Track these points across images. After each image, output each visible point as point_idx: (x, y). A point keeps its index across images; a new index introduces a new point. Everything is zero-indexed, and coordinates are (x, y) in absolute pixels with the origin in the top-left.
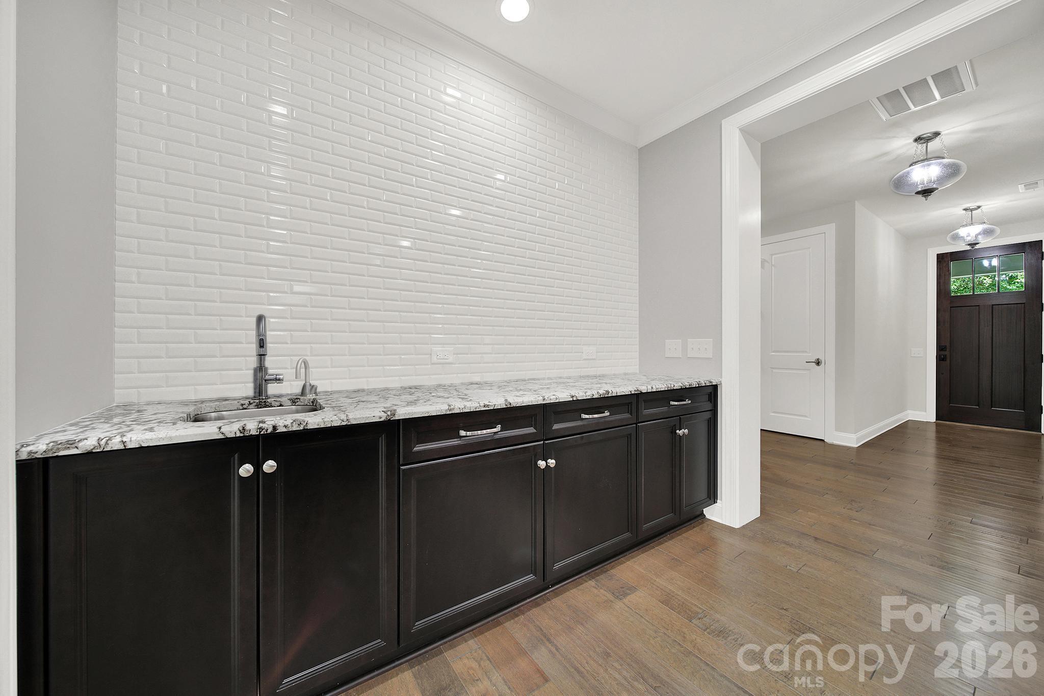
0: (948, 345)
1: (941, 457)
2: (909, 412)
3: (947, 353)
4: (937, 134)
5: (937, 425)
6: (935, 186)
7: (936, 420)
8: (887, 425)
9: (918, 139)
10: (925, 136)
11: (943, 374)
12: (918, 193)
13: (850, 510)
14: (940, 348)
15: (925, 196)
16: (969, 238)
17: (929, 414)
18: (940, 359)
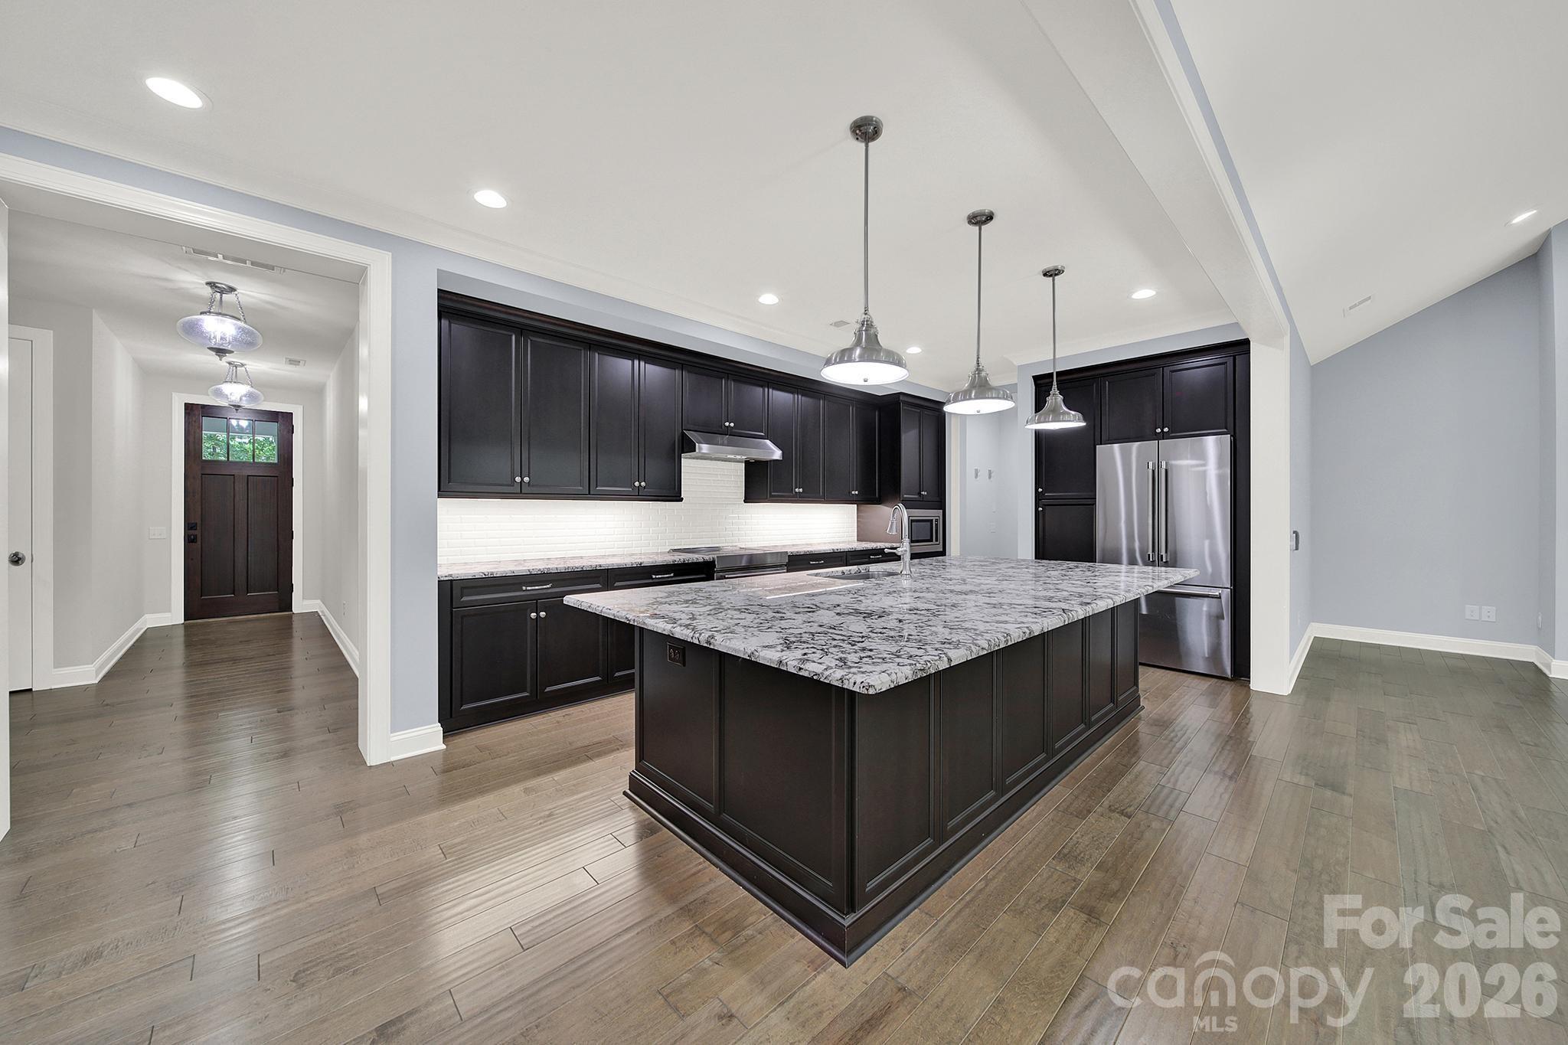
0: (199, 522)
1: (191, 665)
2: (147, 616)
3: (198, 532)
4: (232, 290)
5: (186, 627)
6: (229, 348)
7: (185, 620)
8: (128, 641)
9: (212, 285)
10: (219, 285)
11: (192, 559)
12: (211, 349)
13: (149, 758)
14: (189, 526)
15: (219, 356)
16: (233, 398)
17: (174, 614)
18: (189, 540)
